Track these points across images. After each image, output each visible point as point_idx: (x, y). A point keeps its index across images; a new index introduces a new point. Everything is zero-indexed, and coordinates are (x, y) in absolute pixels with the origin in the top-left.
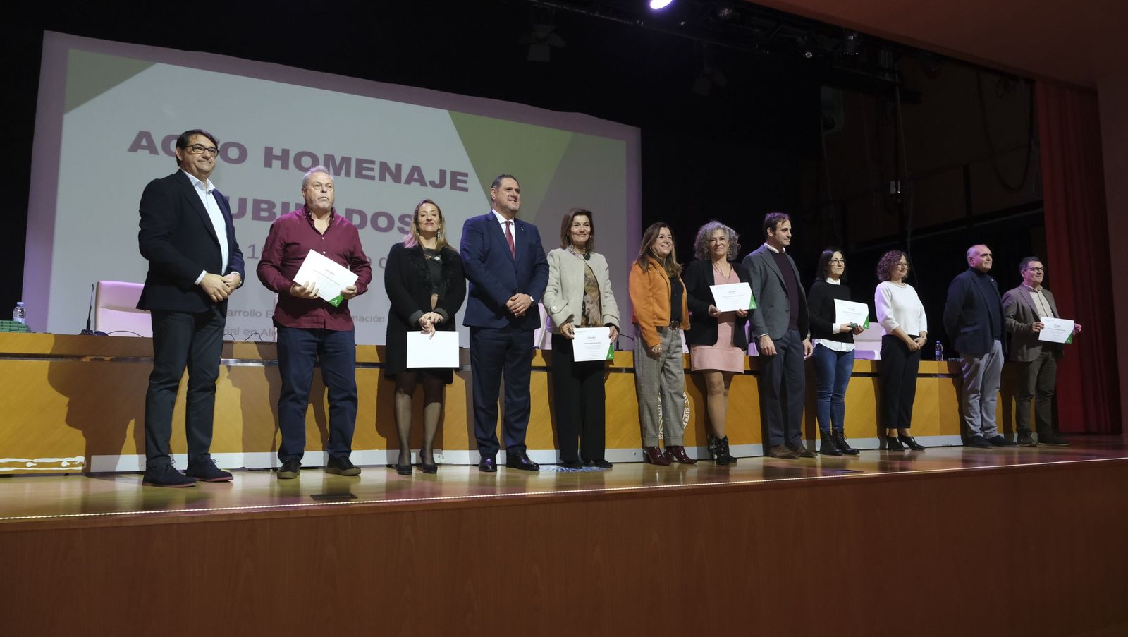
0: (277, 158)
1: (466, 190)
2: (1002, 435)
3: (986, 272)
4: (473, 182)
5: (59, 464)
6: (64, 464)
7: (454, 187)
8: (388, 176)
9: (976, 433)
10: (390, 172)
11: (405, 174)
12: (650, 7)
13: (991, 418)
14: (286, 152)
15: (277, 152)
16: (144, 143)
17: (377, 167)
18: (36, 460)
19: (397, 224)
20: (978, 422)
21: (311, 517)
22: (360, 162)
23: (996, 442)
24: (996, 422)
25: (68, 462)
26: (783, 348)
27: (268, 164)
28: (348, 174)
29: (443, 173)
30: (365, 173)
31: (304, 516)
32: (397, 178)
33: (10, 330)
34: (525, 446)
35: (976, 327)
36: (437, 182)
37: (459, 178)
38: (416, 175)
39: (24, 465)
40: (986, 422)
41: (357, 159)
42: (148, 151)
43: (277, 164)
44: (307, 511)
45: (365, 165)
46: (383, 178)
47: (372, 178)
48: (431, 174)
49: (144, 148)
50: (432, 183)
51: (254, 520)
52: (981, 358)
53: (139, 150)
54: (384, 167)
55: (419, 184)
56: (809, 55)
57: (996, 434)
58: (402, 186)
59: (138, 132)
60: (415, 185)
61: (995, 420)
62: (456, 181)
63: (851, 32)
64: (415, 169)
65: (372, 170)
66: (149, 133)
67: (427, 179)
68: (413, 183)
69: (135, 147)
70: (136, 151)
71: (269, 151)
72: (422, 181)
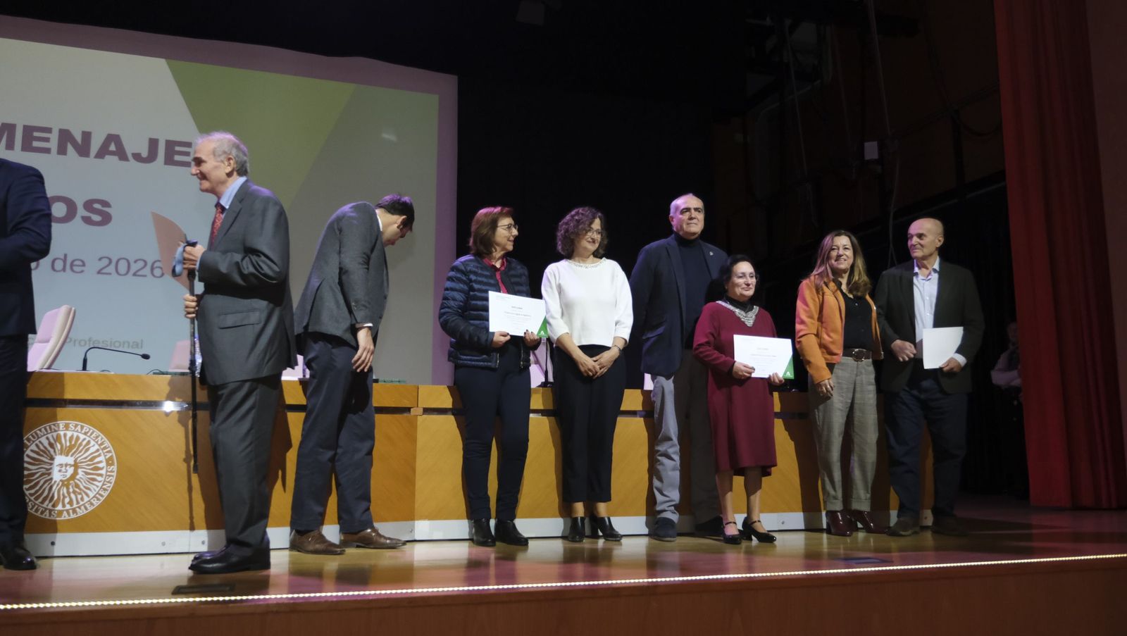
7: (169, 161)
8: (71, 148)
10: (74, 143)
11: (95, 146)
17: (54, 138)
19: (81, 212)
22: (28, 130)
29: (153, 143)
32: (83, 150)
36: (145, 154)
37: (177, 148)
38: (114, 146)
45: (36, 134)
46: (64, 152)
48: (135, 143)
50: (137, 157)
54: (65, 136)
55: (115, 158)
58: (91, 161)
60: (111, 160)
62: (173, 153)
64: (112, 139)
65: (47, 140)
67: (129, 152)
68: (107, 156)
72: (122, 155)
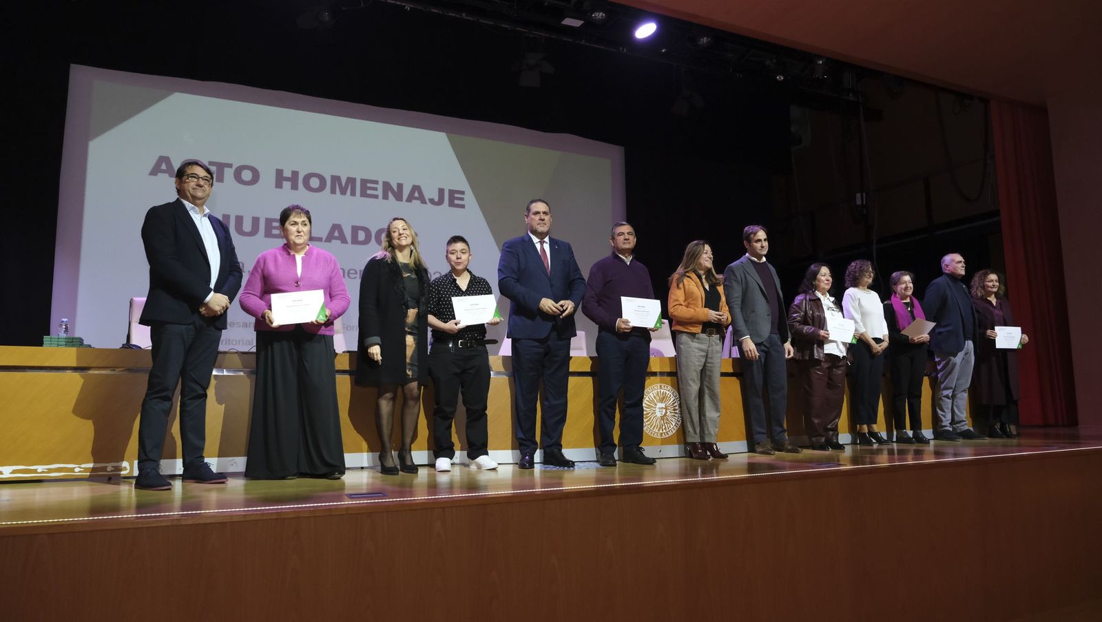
0: (287, 179)
1: (463, 206)
2: (972, 429)
3: (960, 278)
4: (470, 199)
5: (104, 469)
6: (109, 469)
7: (452, 204)
8: (390, 195)
9: (946, 426)
10: (392, 191)
11: (406, 192)
12: (635, 37)
13: (962, 413)
14: (295, 174)
15: (287, 174)
16: (164, 167)
17: (380, 187)
18: (83, 466)
20: (949, 416)
21: (351, 514)
22: (364, 182)
23: (966, 435)
24: (966, 418)
25: (113, 467)
26: (763, 351)
27: (279, 185)
28: (353, 194)
29: (441, 191)
30: (369, 192)
31: (344, 513)
32: (399, 197)
33: (58, 345)
34: (561, 446)
35: (949, 328)
36: (436, 199)
37: (456, 195)
38: (417, 194)
39: (72, 470)
40: (958, 416)
41: (361, 179)
42: (167, 175)
43: (287, 185)
44: (348, 508)
45: (369, 185)
46: (385, 197)
47: (376, 197)
48: (430, 193)
49: (163, 171)
50: (432, 201)
51: (299, 518)
52: (955, 357)
53: (160, 174)
54: (387, 186)
55: (419, 202)
56: (780, 78)
57: (966, 428)
58: (404, 203)
59: (157, 158)
60: (416, 203)
61: (964, 414)
62: (454, 198)
63: (820, 57)
64: (416, 188)
65: (376, 189)
66: (168, 157)
67: (427, 196)
68: (413, 201)
69: (155, 171)
70: (156, 175)
71: (279, 173)
72: (422, 199)
